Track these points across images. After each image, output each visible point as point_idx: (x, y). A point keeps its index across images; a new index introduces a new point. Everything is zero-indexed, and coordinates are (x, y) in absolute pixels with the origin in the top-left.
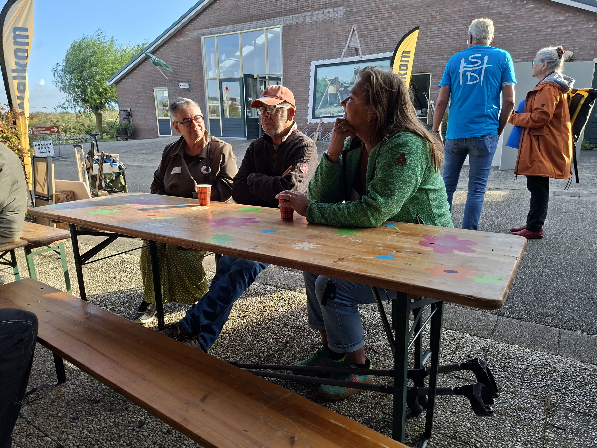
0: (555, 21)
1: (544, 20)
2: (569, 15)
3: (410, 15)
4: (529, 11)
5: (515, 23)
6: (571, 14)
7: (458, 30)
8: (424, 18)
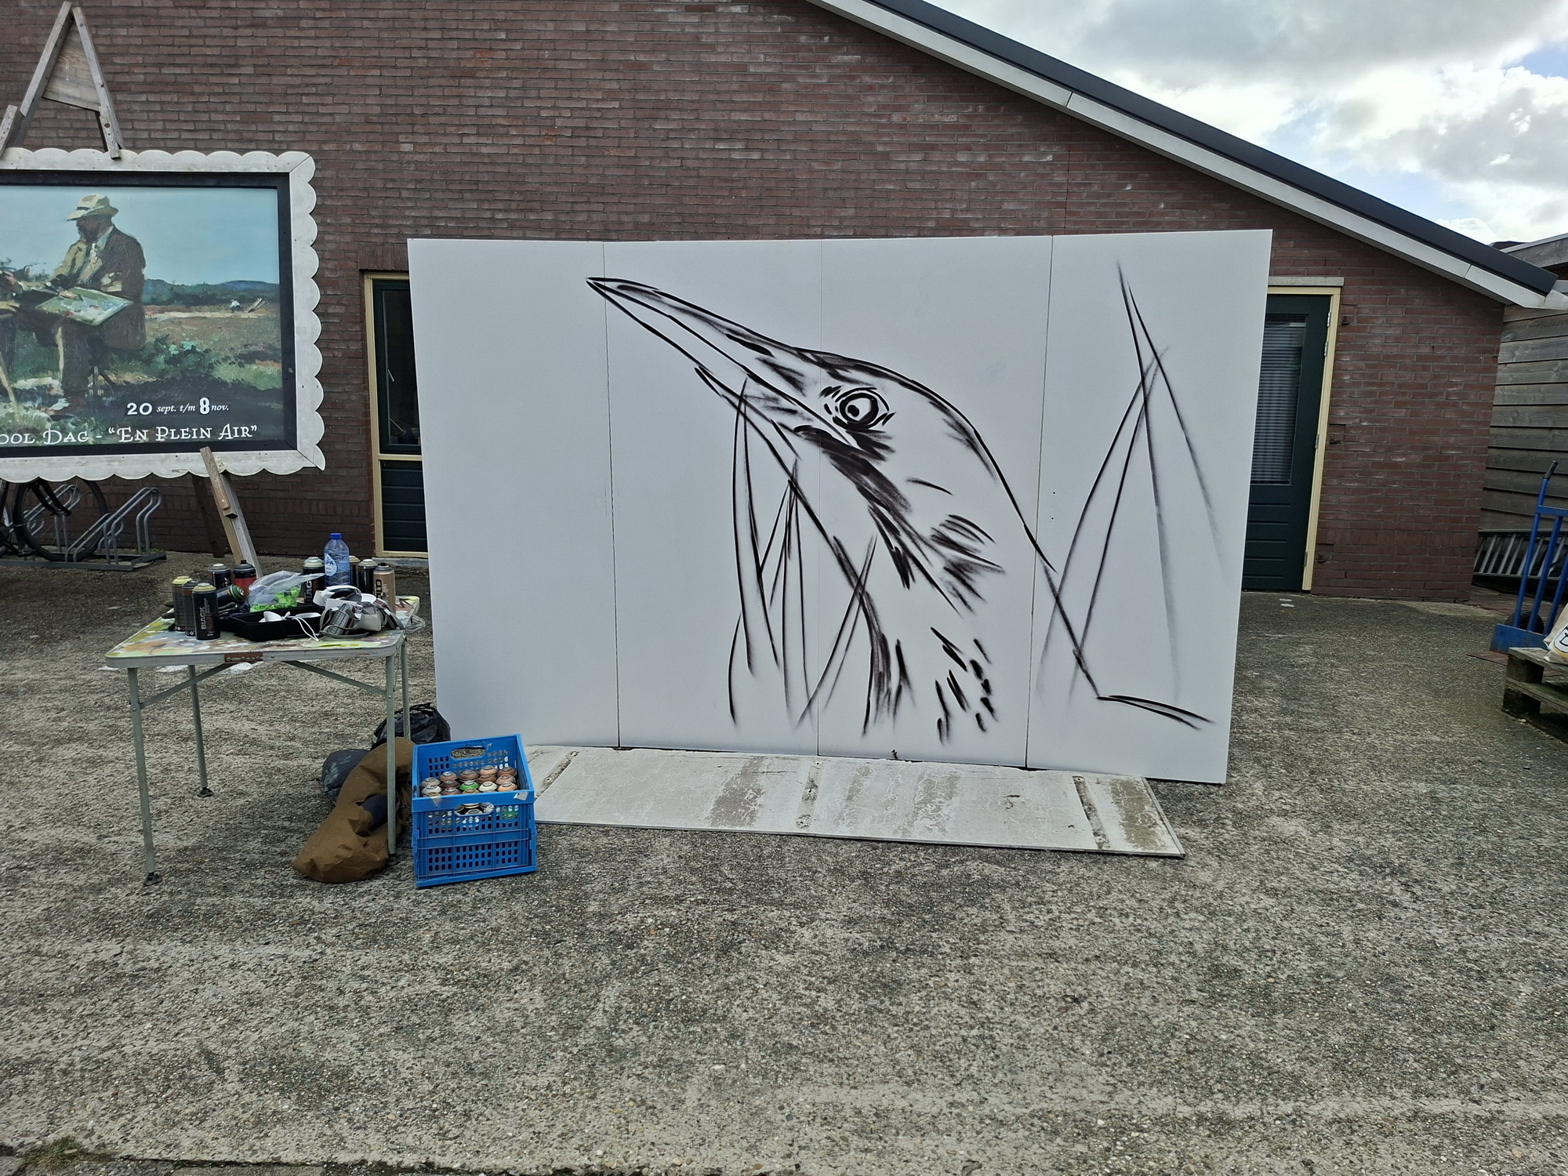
0: (932, 127)
2: (976, 110)
3: (380, 24)
4: (840, 76)
6: (981, 108)
7: (587, 113)
8: (441, 44)
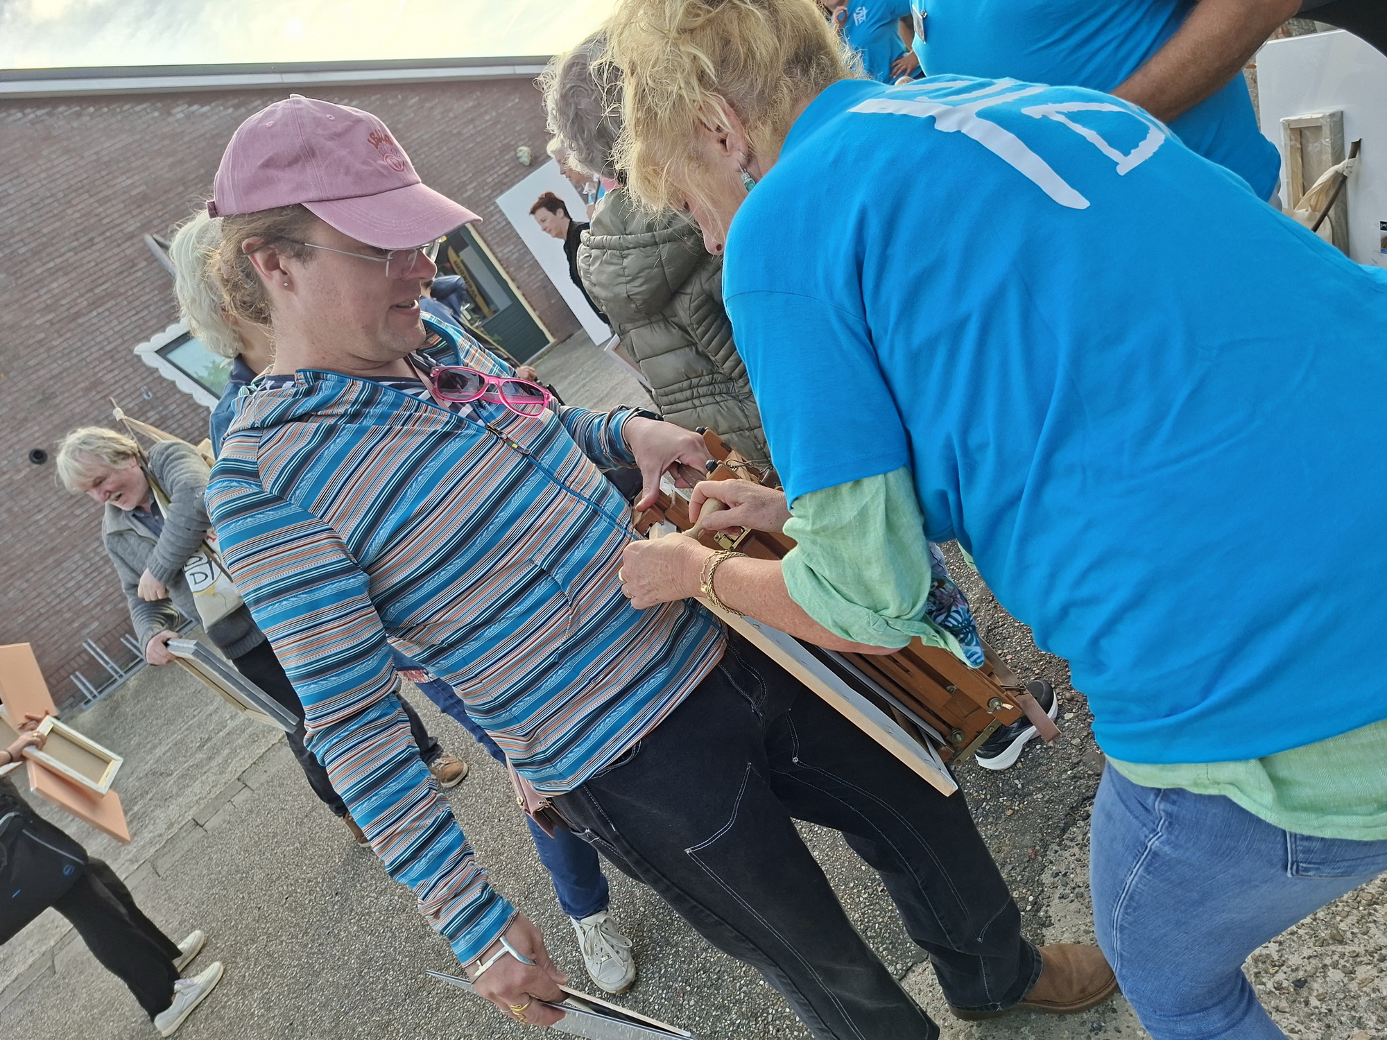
1: (451, 115)
5: (415, 136)
